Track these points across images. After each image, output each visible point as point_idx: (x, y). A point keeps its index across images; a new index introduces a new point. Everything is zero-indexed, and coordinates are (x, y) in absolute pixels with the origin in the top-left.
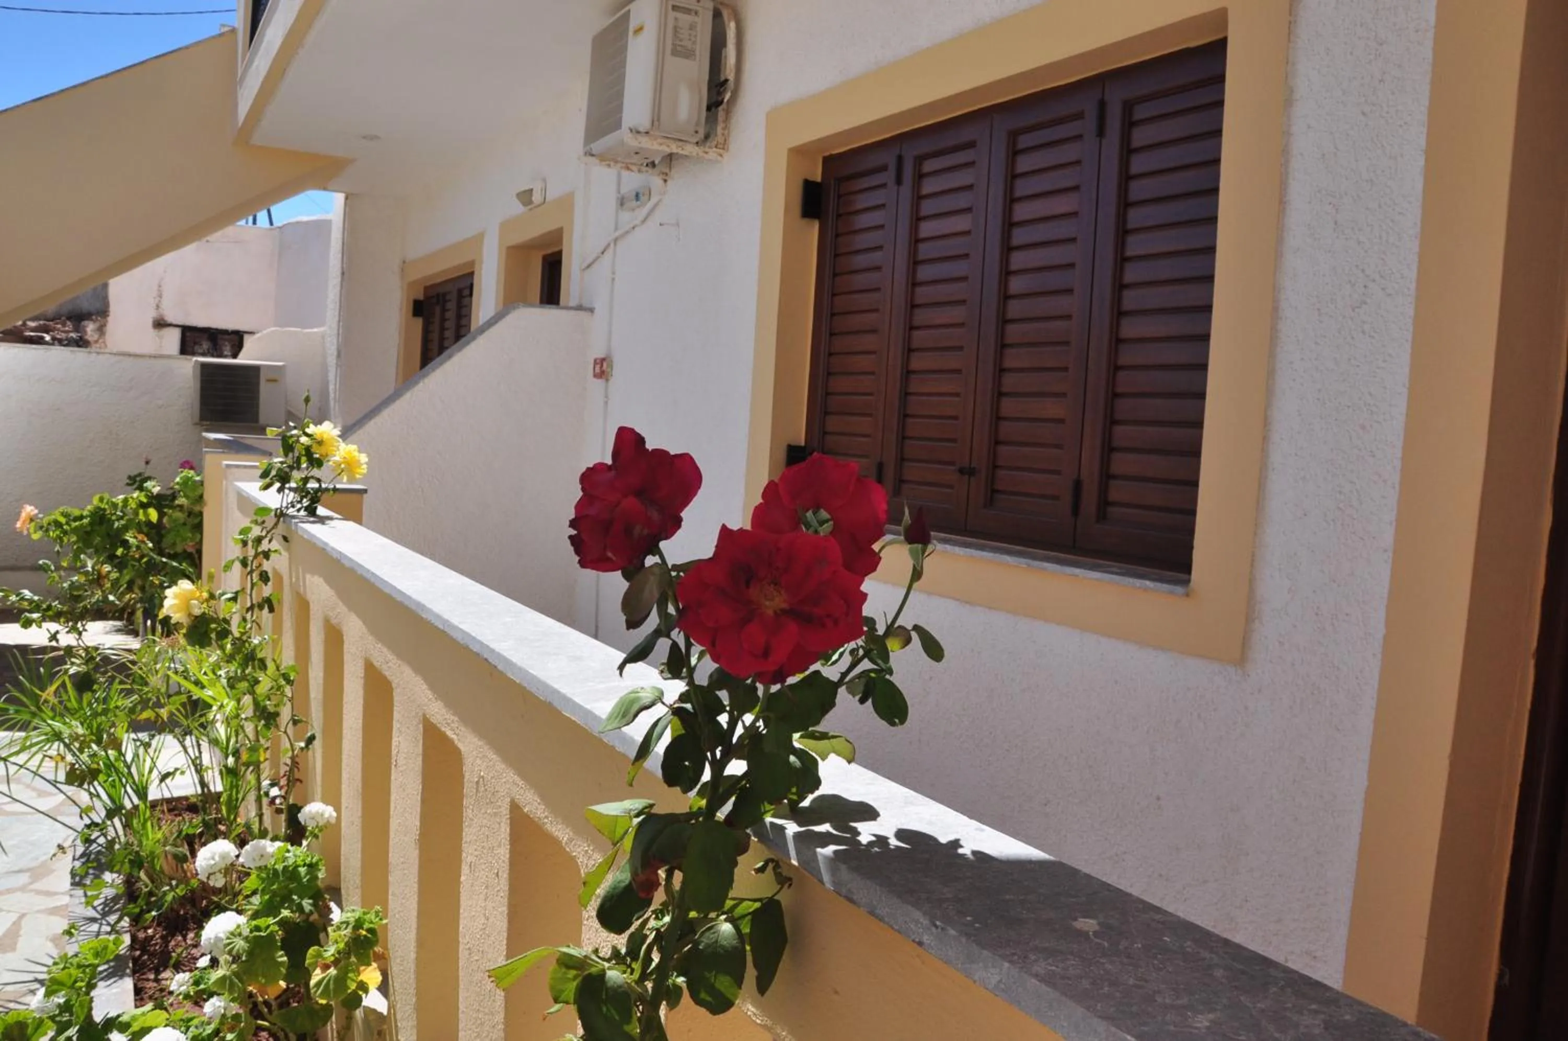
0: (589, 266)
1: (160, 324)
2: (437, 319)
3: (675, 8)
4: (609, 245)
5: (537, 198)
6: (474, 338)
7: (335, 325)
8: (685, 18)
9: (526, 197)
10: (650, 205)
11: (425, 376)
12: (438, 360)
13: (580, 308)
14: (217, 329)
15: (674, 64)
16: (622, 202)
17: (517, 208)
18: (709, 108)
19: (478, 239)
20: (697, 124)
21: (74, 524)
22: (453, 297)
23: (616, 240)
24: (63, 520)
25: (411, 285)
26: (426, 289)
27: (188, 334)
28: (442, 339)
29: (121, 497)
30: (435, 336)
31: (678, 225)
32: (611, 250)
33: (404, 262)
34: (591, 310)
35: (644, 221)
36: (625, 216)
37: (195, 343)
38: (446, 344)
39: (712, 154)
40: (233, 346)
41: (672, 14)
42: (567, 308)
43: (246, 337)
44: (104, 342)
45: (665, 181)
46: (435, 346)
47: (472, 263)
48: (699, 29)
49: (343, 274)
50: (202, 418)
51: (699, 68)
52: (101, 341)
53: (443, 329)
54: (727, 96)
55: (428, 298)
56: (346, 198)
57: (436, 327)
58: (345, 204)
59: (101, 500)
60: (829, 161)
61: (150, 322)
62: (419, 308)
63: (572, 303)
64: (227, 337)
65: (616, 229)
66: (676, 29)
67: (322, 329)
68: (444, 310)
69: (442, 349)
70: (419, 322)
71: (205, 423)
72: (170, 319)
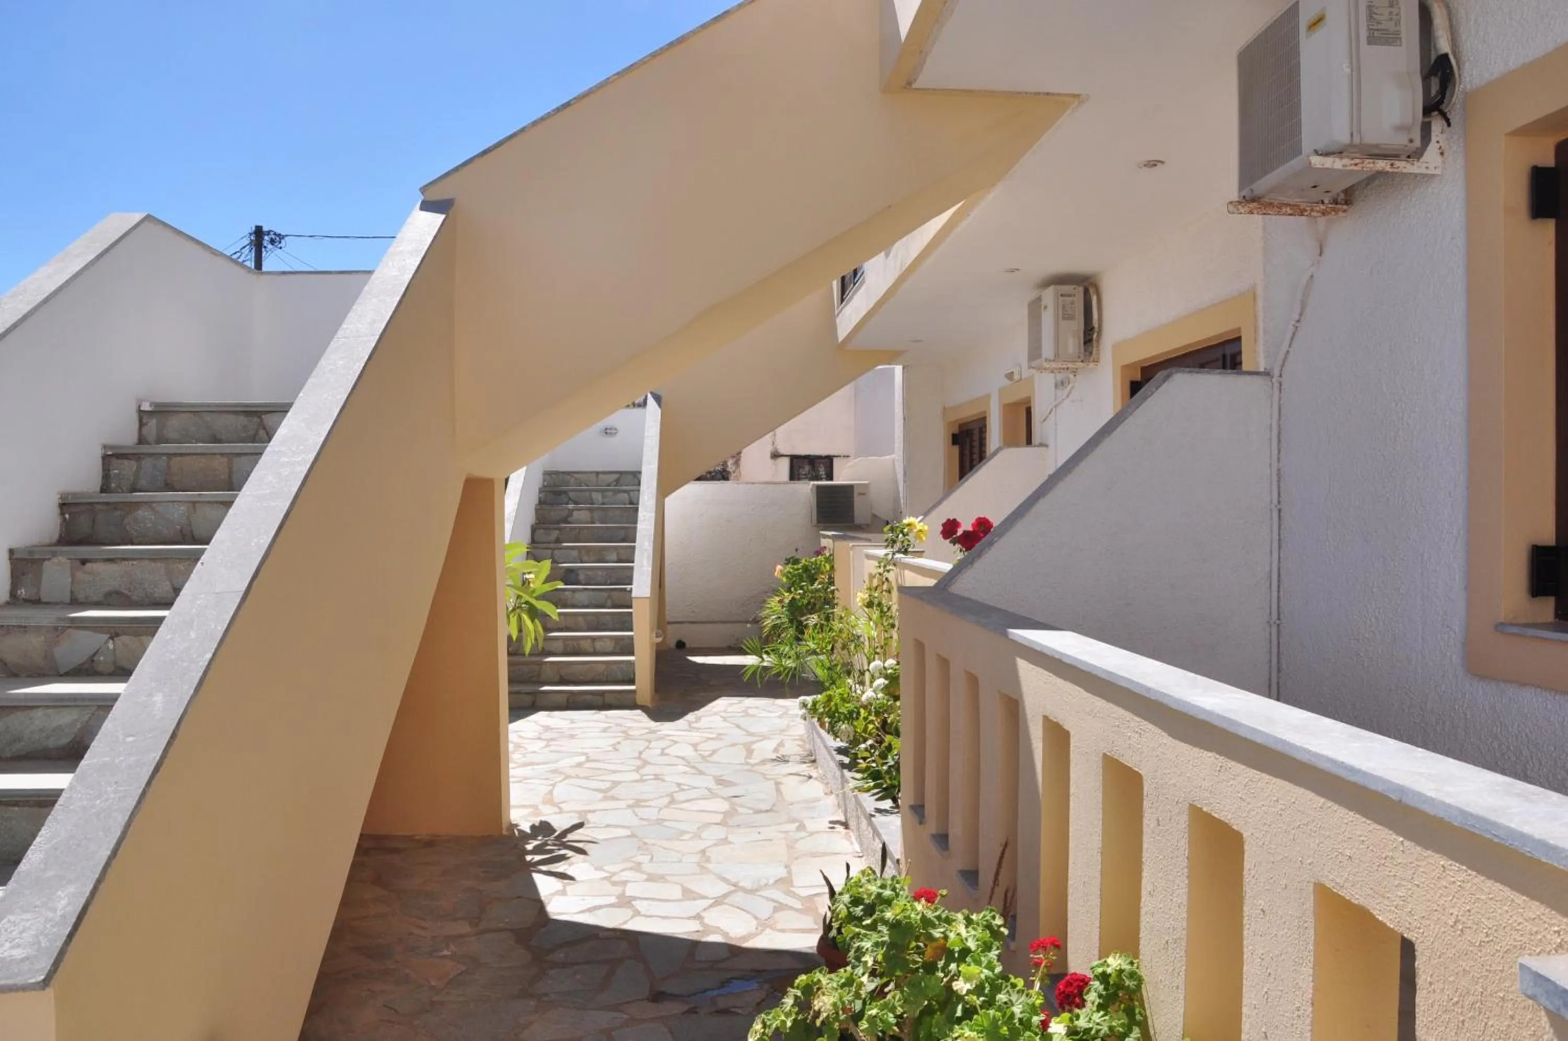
0: (1045, 420)
1: (775, 455)
2: (968, 447)
3: (1062, 295)
4: (1052, 410)
5: (1016, 377)
6: (987, 462)
7: (901, 454)
8: (1069, 299)
9: (1010, 376)
10: (1069, 388)
11: (962, 484)
12: (969, 474)
13: (1041, 445)
14: (815, 456)
15: (1064, 324)
16: (1056, 386)
17: (1007, 382)
18: (1085, 343)
19: (988, 397)
20: (1079, 353)
21: (796, 572)
22: (976, 432)
23: (1056, 406)
24: (791, 570)
25: (950, 424)
26: (961, 426)
27: (795, 461)
28: (972, 461)
29: (814, 559)
30: (967, 458)
31: (1081, 401)
32: (1053, 413)
33: (944, 408)
34: (1046, 446)
35: (1068, 396)
36: (1059, 392)
37: (800, 467)
38: (975, 462)
39: (1092, 365)
40: (826, 468)
41: (1061, 299)
42: (1035, 446)
43: (835, 461)
44: (740, 472)
45: (1075, 375)
46: (967, 464)
47: (985, 412)
48: (1076, 305)
49: (904, 419)
50: (818, 522)
51: (1078, 324)
52: (737, 471)
53: (972, 454)
54: (1095, 336)
55: (961, 432)
56: (904, 368)
57: (967, 452)
58: (903, 373)
59: (806, 561)
60: (1143, 369)
61: (769, 455)
62: (956, 439)
63: (1037, 444)
64: (820, 461)
65: (1055, 400)
66: (1064, 307)
67: (893, 456)
68: (972, 441)
69: (972, 467)
70: (956, 450)
71: (821, 525)
72: (782, 451)
